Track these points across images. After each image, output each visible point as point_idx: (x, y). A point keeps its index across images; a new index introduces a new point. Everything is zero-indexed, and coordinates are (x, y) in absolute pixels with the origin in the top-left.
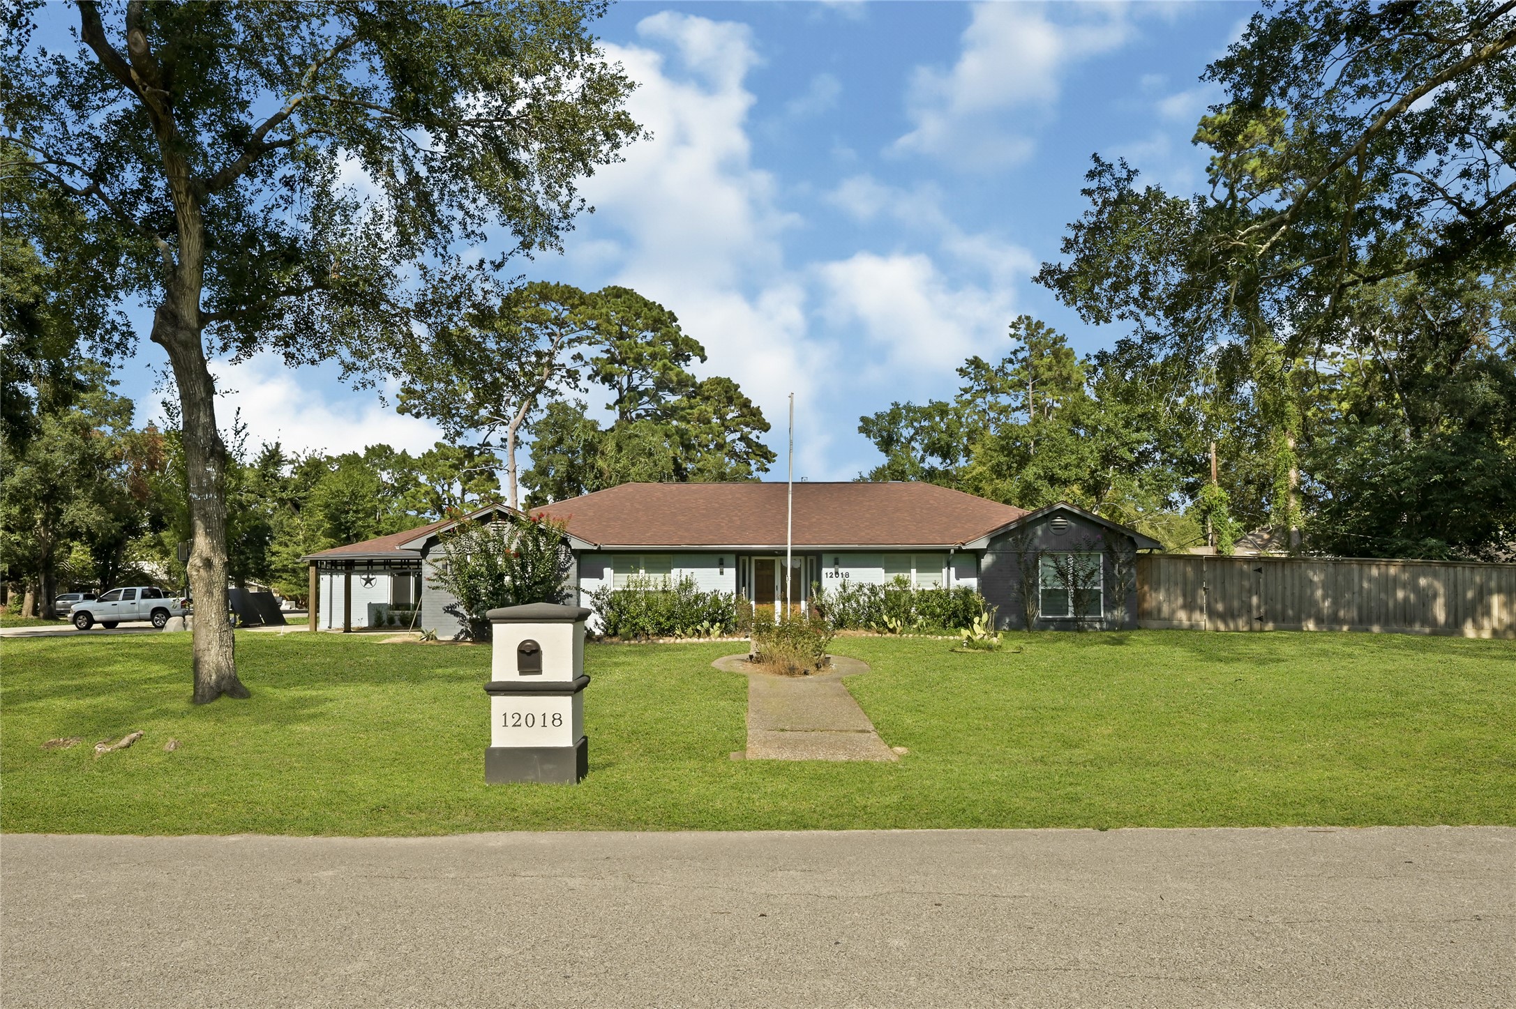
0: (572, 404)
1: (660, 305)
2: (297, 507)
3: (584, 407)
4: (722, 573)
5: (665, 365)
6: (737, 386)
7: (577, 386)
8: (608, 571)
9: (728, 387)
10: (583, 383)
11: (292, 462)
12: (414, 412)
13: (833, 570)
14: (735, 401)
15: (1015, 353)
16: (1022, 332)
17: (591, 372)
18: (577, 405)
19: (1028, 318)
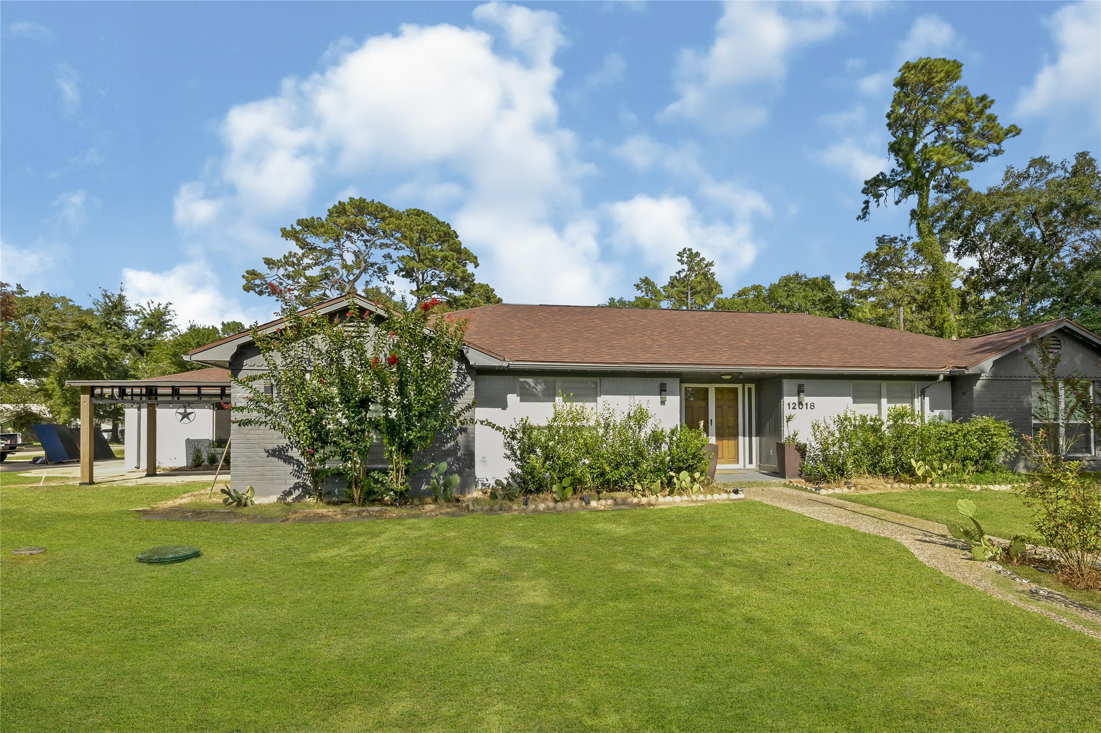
0: (383, 291)
1: (448, 224)
2: (141, 352)
3: (393, 294)
4: (663, 403)
5: (454, 264)
6: (493, 290)
7: (386, 279)
8: (513, 399)
9: (487, 290)
10: (391, 277)
11: (135, 313)
12: (257, 289)
13: (795, 399)
14: (492, 300)
15: (679, 273)
16: (685, 259)
17: (397, 269)
18: (387, 291)
19: (690, 250)
